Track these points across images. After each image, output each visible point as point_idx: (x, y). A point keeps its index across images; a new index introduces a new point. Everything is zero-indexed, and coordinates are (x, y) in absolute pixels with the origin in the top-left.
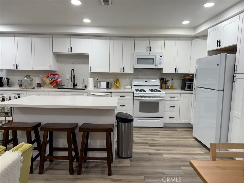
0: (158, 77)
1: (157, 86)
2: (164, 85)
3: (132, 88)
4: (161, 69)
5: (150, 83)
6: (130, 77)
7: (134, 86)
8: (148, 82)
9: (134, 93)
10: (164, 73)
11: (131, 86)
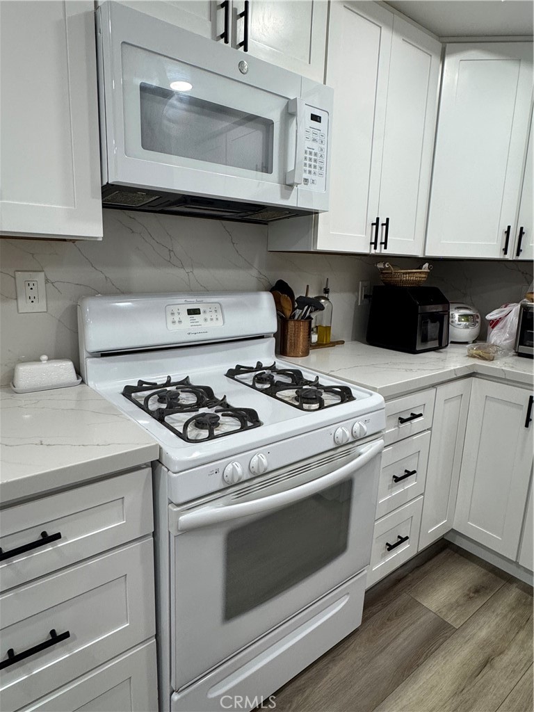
0: (254, 272)
1: (262, 337)
2: (297, 333)
3: (79, 373)
4: (307, 218)
5: (220, 323)
6: (47, 281)
7: (105, 354)
8: (208, 316)
9: (156, 465)
10: (321, 246)
11: (68, 366)
